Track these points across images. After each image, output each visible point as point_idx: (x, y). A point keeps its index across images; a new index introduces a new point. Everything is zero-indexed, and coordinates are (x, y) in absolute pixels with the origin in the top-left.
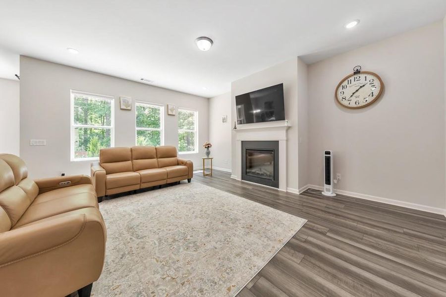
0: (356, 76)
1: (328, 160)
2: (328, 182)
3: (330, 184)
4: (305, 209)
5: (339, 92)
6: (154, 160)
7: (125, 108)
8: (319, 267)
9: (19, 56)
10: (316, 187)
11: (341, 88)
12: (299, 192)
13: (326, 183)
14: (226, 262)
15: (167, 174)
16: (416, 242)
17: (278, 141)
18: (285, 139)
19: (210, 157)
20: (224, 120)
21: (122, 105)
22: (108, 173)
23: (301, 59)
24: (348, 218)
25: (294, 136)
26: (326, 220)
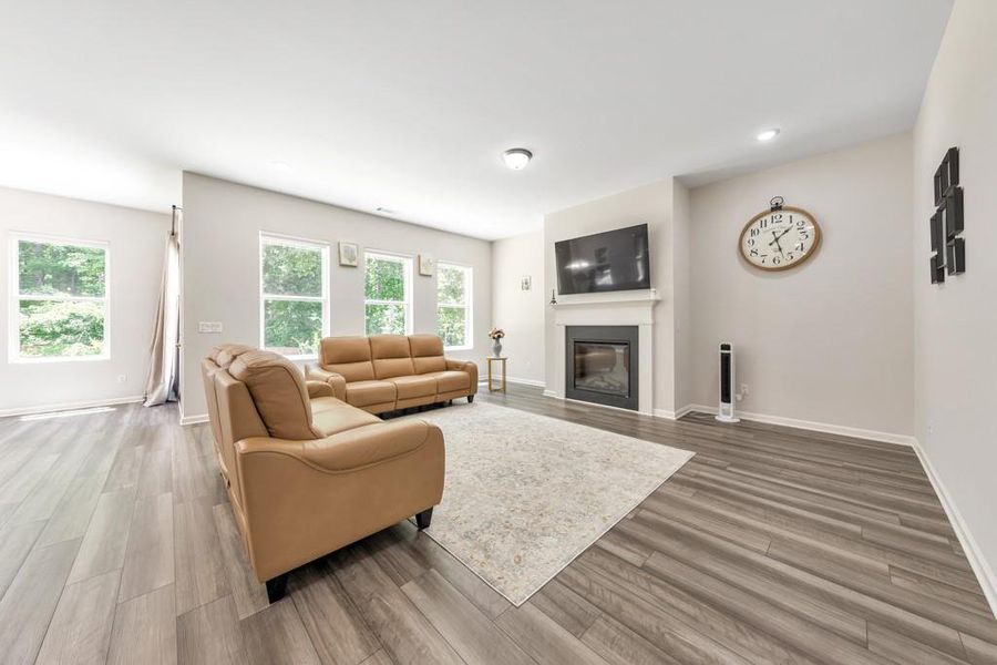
0: (774, 214)
1: (726, 360)
2: (726, 397)
3: (729, 402)
4: (688, 440)
5: (745, 240)
6: (408, 361)
7: (349, 263)
8: (718, 501)
9: (181, 173)
10: (705, 409)
11: (749, 233)
12: (676, 416)
13: (723, 401)
14: (588, 496)
15: (438, 384)
16: (857, 476)
17: (638, 327)
18: (651, 322)
19: (501, 356)
20: (526, 285)
21: (342, 257)
22: (349, 380)
23: (678, 180)
24: (759, 450)
26: (725, 453)
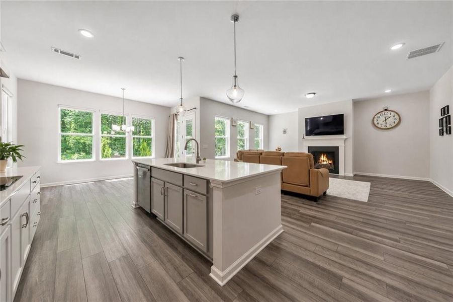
0: (385, 112)
5: (375, 120)
11: (376, 117)
17: (338, 147)
18: (343, 145)
23: (354, 100)
25: (350, 144)
